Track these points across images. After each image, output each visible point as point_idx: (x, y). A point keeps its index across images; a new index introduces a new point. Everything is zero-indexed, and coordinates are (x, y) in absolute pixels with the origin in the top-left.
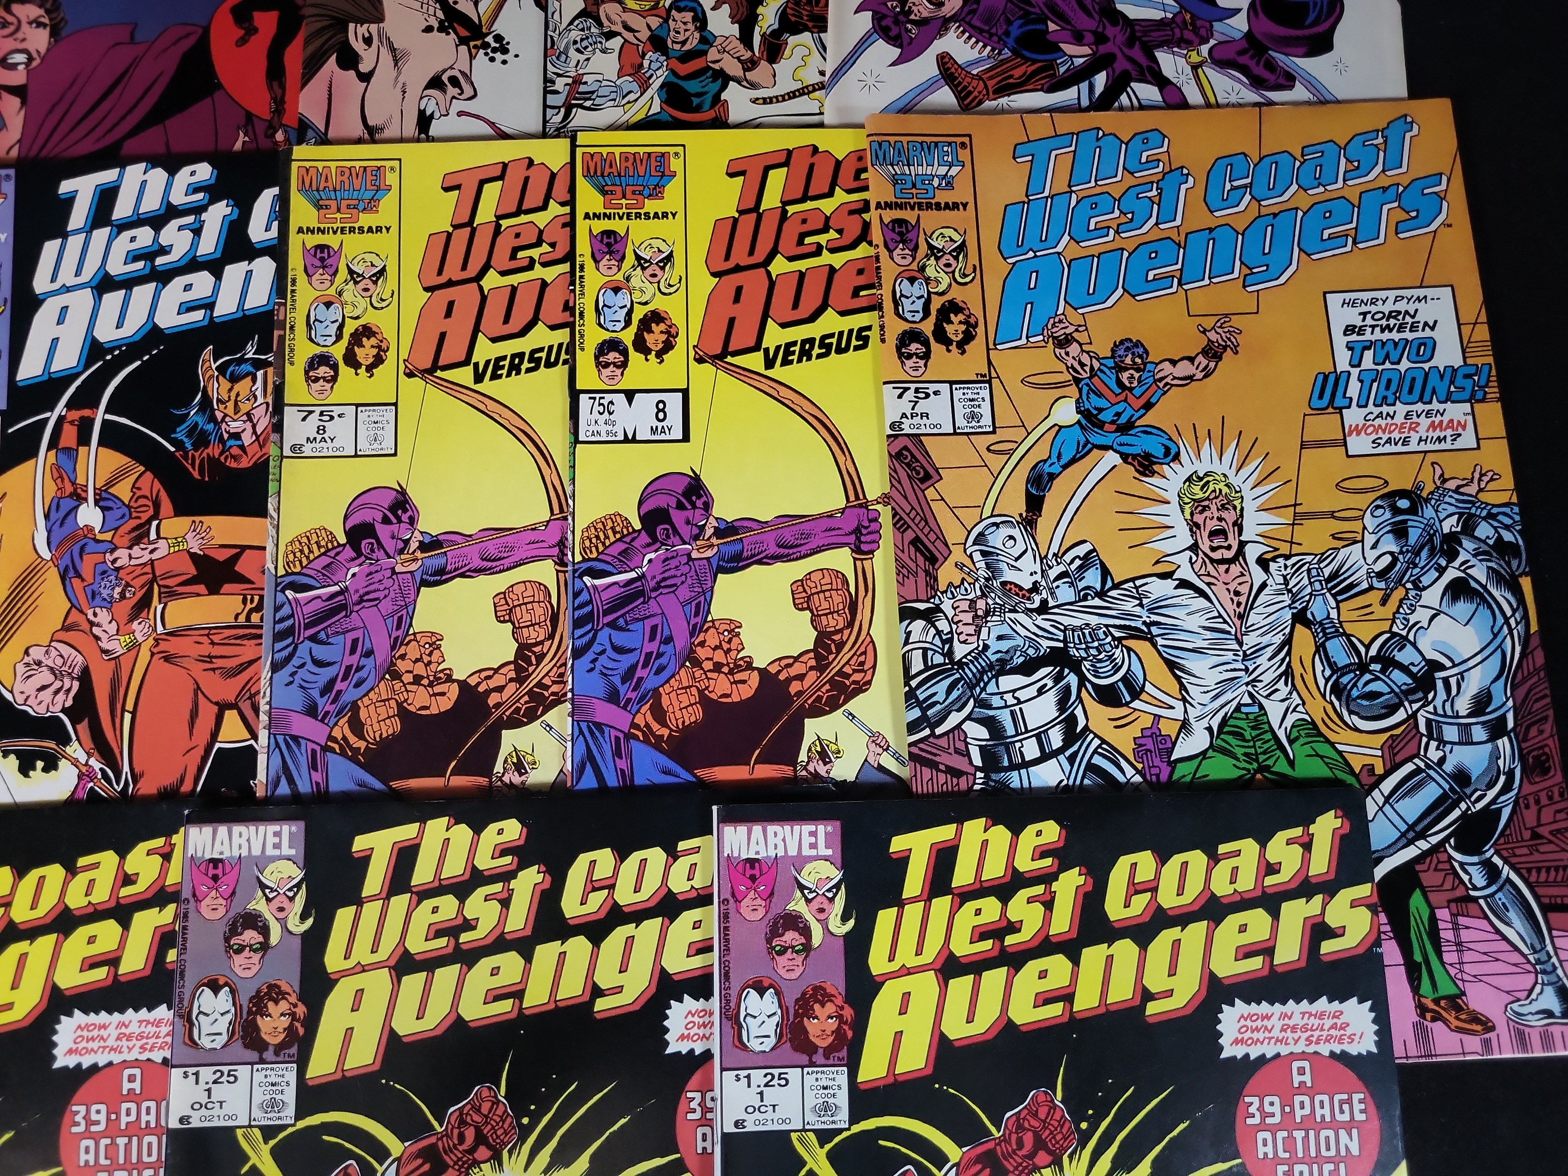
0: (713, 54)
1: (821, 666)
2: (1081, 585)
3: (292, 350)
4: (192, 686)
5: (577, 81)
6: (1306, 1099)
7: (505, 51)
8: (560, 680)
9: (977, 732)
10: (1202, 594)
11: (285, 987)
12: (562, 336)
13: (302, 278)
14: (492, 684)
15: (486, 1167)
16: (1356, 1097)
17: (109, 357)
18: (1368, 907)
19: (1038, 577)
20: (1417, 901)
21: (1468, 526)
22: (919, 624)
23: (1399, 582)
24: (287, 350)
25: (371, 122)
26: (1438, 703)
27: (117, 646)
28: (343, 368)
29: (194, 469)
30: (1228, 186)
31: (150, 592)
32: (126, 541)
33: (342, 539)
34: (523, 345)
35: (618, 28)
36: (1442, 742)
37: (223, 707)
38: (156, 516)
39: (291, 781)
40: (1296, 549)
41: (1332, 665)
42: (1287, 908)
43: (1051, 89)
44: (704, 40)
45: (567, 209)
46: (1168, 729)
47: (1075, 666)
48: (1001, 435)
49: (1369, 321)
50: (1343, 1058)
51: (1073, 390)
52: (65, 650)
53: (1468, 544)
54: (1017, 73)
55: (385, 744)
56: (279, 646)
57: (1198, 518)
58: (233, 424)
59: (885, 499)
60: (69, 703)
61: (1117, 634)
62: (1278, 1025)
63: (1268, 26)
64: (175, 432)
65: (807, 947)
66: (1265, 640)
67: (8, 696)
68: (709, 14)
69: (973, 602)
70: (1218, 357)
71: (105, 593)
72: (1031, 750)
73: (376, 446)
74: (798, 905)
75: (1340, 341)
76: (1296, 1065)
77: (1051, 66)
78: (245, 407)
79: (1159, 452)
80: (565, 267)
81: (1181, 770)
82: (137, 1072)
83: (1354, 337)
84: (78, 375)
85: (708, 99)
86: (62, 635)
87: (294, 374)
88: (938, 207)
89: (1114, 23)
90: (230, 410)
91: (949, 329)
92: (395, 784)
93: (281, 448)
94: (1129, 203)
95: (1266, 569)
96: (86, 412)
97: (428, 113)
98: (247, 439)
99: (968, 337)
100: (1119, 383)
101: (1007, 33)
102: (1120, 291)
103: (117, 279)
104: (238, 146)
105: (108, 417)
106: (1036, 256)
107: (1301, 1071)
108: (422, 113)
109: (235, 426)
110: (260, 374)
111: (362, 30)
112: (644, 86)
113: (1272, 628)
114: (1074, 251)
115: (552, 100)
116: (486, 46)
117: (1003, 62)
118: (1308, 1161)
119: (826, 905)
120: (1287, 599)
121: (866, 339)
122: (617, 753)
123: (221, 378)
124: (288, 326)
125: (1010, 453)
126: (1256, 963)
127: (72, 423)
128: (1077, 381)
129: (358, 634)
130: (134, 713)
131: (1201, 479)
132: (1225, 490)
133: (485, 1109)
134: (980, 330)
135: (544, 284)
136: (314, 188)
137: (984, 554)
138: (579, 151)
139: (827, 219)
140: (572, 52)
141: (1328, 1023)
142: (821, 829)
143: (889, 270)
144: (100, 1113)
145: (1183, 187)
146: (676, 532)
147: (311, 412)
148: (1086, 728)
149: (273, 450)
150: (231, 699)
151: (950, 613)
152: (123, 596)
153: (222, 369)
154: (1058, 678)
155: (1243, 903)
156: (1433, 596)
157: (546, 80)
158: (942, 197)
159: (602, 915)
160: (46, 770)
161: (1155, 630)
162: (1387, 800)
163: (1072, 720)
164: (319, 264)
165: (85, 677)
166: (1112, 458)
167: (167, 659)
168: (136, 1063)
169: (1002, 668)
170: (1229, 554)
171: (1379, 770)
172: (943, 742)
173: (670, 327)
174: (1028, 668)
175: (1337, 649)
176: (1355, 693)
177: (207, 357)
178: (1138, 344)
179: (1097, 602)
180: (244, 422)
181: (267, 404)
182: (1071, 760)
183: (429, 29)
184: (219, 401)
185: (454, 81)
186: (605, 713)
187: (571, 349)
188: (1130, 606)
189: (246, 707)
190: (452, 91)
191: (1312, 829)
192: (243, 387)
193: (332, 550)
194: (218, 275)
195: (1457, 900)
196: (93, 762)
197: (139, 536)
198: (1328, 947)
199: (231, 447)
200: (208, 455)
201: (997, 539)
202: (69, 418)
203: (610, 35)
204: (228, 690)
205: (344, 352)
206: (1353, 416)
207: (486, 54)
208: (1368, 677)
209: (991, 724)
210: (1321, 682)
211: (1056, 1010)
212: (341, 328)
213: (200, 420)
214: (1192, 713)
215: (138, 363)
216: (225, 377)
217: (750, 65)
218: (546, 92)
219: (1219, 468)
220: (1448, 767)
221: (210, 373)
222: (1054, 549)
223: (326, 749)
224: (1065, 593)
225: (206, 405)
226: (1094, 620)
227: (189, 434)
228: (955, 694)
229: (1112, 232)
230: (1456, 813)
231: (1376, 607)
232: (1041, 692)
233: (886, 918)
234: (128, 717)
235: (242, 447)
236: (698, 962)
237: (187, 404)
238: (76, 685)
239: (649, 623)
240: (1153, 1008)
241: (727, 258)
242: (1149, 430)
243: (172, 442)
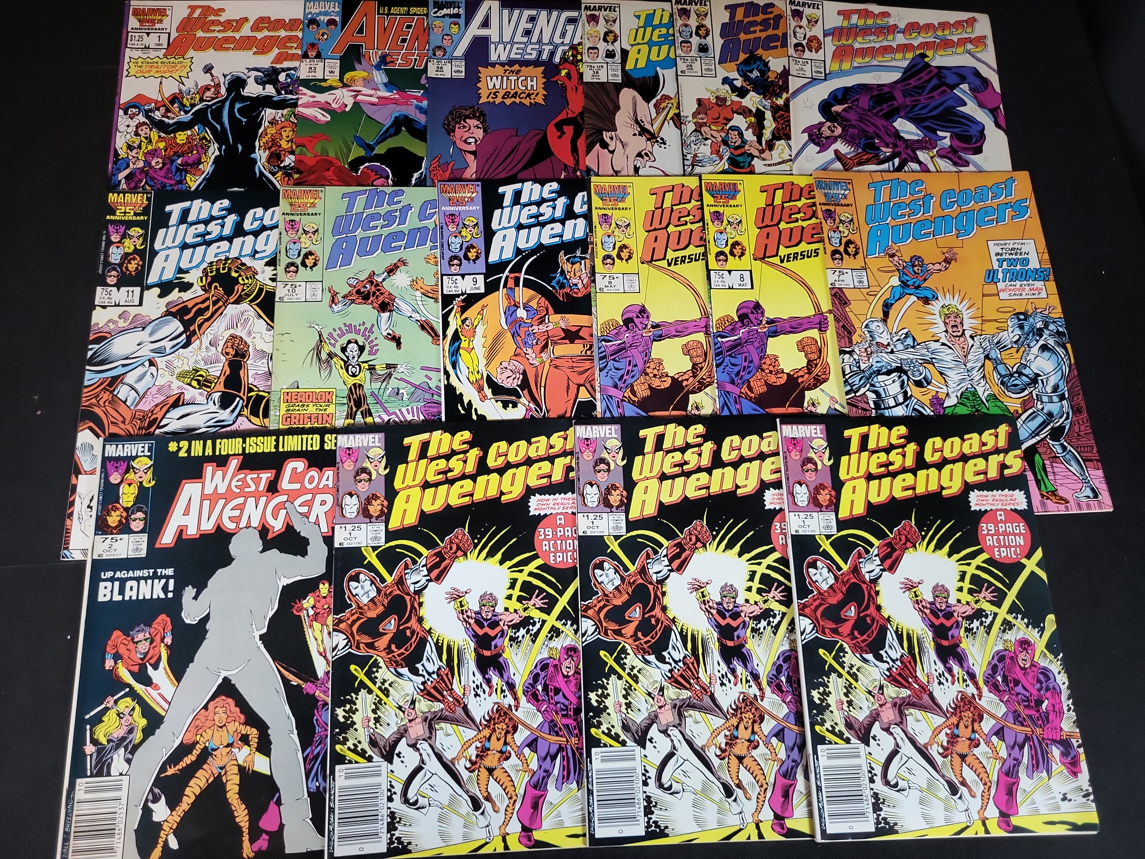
0: (747, 147)
1: (810, 372)
2: (905, 344)
4: (567, 378)
5: (695, 156)
6: (1003, 525)
7: (665, 144)
8: (710, 376)
9: (871, 396)
10: (950, 348)
11: (618, 485)
12: (701, 250)
13: (598, 226)
14: (684, 378)
15: (701, 550)
16: (1021, 524)
17: (524, 254)
18: (1021, 458)
19: (889, 340)
20: (1037, 457)
21: (1046, 326)
22: (847, 356)
23: (1022, 345)
25: (615, 169)
26: (1040, 388)
27: (536, 362)
29: (560, 297)
30: (948, 201)
31: (547, 342)
32: (537, 323)
33: (622, 324)
34: (686, 253)
35: (710, 137)
36: (1042, 402)
37: (579, 386)
38: (547, 314)
39: (610, 412)
40: (983, 333)
41: (1000, 374)
42: (991, 458)
43: (879, 164)
44: (742, 142)
45: (700, 203)
46: (942, 396)
47: (906, 373)
48: (871, 289)
49: (1004, 251)
50: (1015, 511)
51: (897, 273)
52: (516, 363)
53: (1046, 331)
54: (865, 157)
55: (645, 399)
56: (601, 362)
57: (947, 321)
59: (830, 312)
60: (519, 383)
61: (921, 362)
62: (991, 499)
63: (958, 144)
64: (552, 283)
65: (816, 470)
66: (975, 365)
67: (495, 380)
68: (744, 132)
69: (866, 349)
70: (949, 263)
71: (530, 342)
72: (892, 403)
73: (632, 289)
74: (811, 454)
75: (994, 258)
76: (998, 513)
77: (877, 156)
78: (578, 274)
79: (931, 296)
80: (700, 223)
81: (947, 411)
82: (562, 517)
83: (999, 257)
84: (512, 260)
85: (746, 165)
86: (514, 358)
87: (598, 262)
88: (842, 205)
89: (900, 141)
90: (572, 275)
91: (849, 250)
92: (650, 414)
94: (912, 206)
95: (973, 339)
96: (517, 275)
97: (638, 166)
98: (580, 286)
99: (857, 253)
100: (914, 271)
101: (860, 143)
102: (911, 238)
103: (525, 225)
104: (562, 177)
105: (526, 276)
106: (879, 224)
107: (1001, 515)
108: (635, 166)
109: (575, 281)
110: (583, 262)
111: (609, 134)
112: (721, 158)
113: (977, 360)
114: (893, 223)
115: (686, 162)
116: (657, 142)
117: (858, 154)
118: (1005, 546)
119: (822, 455)
120: (981, 350)
121: (818, 253)
122: (736, 402)
123: (567, 263)
124: (594, 244)
125: (876, 295)
126: (981, 477)
127: (512, 278)
128: (898, 270)
129: (631, 358)
130: (545, 387)
131: (947, 307)
132: (956, 311)
133: (699, 529)
134: (861, 250)
135: (692, 231)
136: (600, 192)
137: (869, 332)
138: (703, 182)
139: (799, 209)
140: (692, 145)
141: (1009, 498)
142: (818, 427)
143: (826, 228)
144: (549, 532)
145: (932, 201)
146: (752, 322)
148: (911, 395)
149: (593, 290)
150: (582, 383)
151: (858, 353)
152: (537, 344)
153: (568, 260)
154: (900, 377)
155: (975, 456)
156: (1035, 350)
157: (683, 155)
158: (843, 202)
159: (737, 459)
160: (513, 407)
161: (934, 361)
162: (1024, 422)
163: (905, 393)
164: (604, 221)
165: (524, 373)
166: (913, 298)
167: (556, 367)
168: (561, 514)
169: (878, 373)
170: (959, 334)
171: (1020, 412)
172: (859, 399)
173: (743, 247)
174: (888, 373)
175: (1000, 368)
176: (1009, 384)
177: (562, 255)
178: (920, 257)
179: (912, 350)
180: (578, 279)
181: (588, 273)
182: (907, 406)
183: (635, 135)
184: (568, 272)
185: (646, 154)
186: (729, 387)
187: (705, 254)
188: (924, 351)
189: (588, 385)
190: (646, 158)
191: (998, 430)
192: (577, 266)
193: (618, 327)
194: (563, 224)
195: (1052, 457)
196: (531, 405)
197: (542, 321)
198: (1006, 472)
199: (574, 289)
200: (565, 291)
201: (873, 326)
202: (510, 277)
203: (706, 139)
204: (581, 379)
205: (616, 254)
206: (1001, 285)
208: (1013, 379)
209: (876, 392)
210: (997, 380)
211: (910, 493)
212: (614, 245)
213: (561, 278)
214: (950, 391)
215: (536, 257)
216: (569, 263)
217: (762, 151)
218: (684, 160)
219: (954, 303)
220: (1045, 411)
221: (563, 261)
222: (895, 330)
223: (622, 400)
224: (900, 347)
225: (563, 272)
226: (911, 357)
227: (557, 284)
228: (862, 382)
229: (907, 216)
230: (1049, 427)
231: (1015, 354)
232: (893, 382)
233: (844, 459)
234: (542, 389)
235: (579, 289)
236: (775, 476)
237: (556, 272)
238: (521, 376)
239: (744, 355)
240: (944, 493)
241: (763, 222)
242: (926, 288)
243: (551, 286)
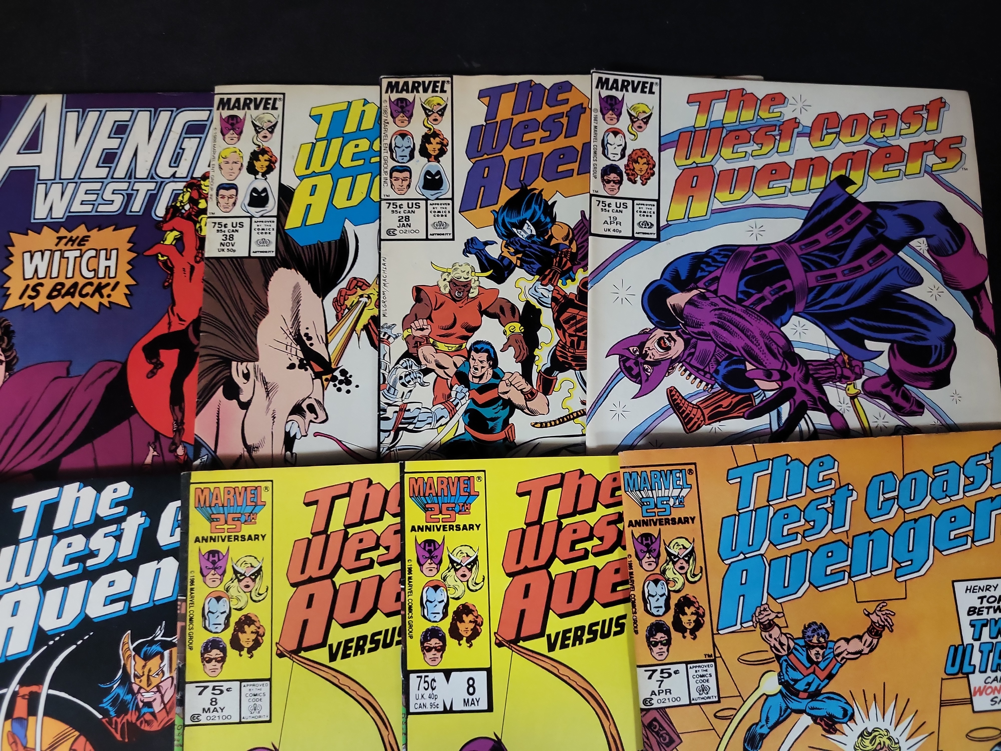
0: (502, 387)
3: (191, 638)
5: (403, 409)
7: (348, 383)
12: (396, 621)
17: (51, 643)
24: (188, 638)
25: (249, 443)
28: (230, 651)
29: (117, 732)
30: (881, 499)
34: (366, 629)
35: (433, 366)
43: (750, 417)
44: (495, 376)
45: (398, 520)
48: (725, 703)
49: (985, 604)
51: (775, 666)
54: (725, 403)
58: (147, 695)
63: (903, 365)
64: (102, 703)
68: (499, 354)
70: (878, 635)
73: (255, 714)
75: (965, 620)
77: (749, 398)
78: (155, 681)
79: (839, 713)
80: (397, 566)
83: (975, 617)
84: (26, 659)
85: (500, 422)
87: (193, 656)
88: (674, 521)
89: (794, 364)
90: (144, 684)
91: (684, 619)
93: (183, 719)
94: (811, 513)
96: (34, 688)
97: (292, 435)
98: (157, 707)
99: (698, 625)
100: (809, 659)
101: (717, 372)
102: (807, 584)
103: (57, 578)
104: (149, 460)
105: (52, 692)
106: (745, 558)
108: (287, 434)
109: (147, 696)
110: (166, 653)
111: (242, 367)
112: (452, 412)
114: (773, 553)
115: (385, 425)
116: (334, 379)
117: (715, 394)
121: (622, 626)
123: (137, 657)
124: (188, 618)
125: (731, 718)
127: (23, 697)
128: (778, 658)
131: (870, 734)
132: (888, 742)
134: (707, 618)
135: (381, 580)
136: (207, 504)
138: (407, 477)
139: (592, 529)
140: (399, 386)
143: (639, 575)
145: (850, 500)
147: (206, 687)
149: (178, 721)
153: (137, 650)
157: (380, 409)
158: (677, 514)
164: (211, 566)
166: (805, 720)
173: (477, 617)
177: (126, 640)
178: (821, 626)
180: (155, 693)
181: (172, 677)
183: (292, 366)
184: (135, 676)
185: (311, 408)
187: (402, 631)
190: (310, 416)
192: (154, 663)
194: (134, 573)
199: (144, 714)
200: (127, 720)
202: (21, 693)
203: (426, 372)
205: (230, 637)
206: (977, 680)
207: (335, 385)
212: (228, 617)
213: (120, 692)
215: (74, 647)
216: (140, 656)
217: (530, 396)
218: (380, 419)
219: (884, 725)
221: (128, 653)
225: (126, 678)
227: (113, 704)
229: (799, 537)
235: (153, 714)
237: (111, 679)
241: (518, 562)
242: (834, 696)
243: (100, 711)
